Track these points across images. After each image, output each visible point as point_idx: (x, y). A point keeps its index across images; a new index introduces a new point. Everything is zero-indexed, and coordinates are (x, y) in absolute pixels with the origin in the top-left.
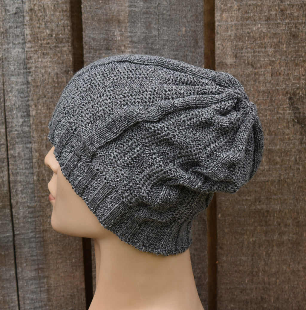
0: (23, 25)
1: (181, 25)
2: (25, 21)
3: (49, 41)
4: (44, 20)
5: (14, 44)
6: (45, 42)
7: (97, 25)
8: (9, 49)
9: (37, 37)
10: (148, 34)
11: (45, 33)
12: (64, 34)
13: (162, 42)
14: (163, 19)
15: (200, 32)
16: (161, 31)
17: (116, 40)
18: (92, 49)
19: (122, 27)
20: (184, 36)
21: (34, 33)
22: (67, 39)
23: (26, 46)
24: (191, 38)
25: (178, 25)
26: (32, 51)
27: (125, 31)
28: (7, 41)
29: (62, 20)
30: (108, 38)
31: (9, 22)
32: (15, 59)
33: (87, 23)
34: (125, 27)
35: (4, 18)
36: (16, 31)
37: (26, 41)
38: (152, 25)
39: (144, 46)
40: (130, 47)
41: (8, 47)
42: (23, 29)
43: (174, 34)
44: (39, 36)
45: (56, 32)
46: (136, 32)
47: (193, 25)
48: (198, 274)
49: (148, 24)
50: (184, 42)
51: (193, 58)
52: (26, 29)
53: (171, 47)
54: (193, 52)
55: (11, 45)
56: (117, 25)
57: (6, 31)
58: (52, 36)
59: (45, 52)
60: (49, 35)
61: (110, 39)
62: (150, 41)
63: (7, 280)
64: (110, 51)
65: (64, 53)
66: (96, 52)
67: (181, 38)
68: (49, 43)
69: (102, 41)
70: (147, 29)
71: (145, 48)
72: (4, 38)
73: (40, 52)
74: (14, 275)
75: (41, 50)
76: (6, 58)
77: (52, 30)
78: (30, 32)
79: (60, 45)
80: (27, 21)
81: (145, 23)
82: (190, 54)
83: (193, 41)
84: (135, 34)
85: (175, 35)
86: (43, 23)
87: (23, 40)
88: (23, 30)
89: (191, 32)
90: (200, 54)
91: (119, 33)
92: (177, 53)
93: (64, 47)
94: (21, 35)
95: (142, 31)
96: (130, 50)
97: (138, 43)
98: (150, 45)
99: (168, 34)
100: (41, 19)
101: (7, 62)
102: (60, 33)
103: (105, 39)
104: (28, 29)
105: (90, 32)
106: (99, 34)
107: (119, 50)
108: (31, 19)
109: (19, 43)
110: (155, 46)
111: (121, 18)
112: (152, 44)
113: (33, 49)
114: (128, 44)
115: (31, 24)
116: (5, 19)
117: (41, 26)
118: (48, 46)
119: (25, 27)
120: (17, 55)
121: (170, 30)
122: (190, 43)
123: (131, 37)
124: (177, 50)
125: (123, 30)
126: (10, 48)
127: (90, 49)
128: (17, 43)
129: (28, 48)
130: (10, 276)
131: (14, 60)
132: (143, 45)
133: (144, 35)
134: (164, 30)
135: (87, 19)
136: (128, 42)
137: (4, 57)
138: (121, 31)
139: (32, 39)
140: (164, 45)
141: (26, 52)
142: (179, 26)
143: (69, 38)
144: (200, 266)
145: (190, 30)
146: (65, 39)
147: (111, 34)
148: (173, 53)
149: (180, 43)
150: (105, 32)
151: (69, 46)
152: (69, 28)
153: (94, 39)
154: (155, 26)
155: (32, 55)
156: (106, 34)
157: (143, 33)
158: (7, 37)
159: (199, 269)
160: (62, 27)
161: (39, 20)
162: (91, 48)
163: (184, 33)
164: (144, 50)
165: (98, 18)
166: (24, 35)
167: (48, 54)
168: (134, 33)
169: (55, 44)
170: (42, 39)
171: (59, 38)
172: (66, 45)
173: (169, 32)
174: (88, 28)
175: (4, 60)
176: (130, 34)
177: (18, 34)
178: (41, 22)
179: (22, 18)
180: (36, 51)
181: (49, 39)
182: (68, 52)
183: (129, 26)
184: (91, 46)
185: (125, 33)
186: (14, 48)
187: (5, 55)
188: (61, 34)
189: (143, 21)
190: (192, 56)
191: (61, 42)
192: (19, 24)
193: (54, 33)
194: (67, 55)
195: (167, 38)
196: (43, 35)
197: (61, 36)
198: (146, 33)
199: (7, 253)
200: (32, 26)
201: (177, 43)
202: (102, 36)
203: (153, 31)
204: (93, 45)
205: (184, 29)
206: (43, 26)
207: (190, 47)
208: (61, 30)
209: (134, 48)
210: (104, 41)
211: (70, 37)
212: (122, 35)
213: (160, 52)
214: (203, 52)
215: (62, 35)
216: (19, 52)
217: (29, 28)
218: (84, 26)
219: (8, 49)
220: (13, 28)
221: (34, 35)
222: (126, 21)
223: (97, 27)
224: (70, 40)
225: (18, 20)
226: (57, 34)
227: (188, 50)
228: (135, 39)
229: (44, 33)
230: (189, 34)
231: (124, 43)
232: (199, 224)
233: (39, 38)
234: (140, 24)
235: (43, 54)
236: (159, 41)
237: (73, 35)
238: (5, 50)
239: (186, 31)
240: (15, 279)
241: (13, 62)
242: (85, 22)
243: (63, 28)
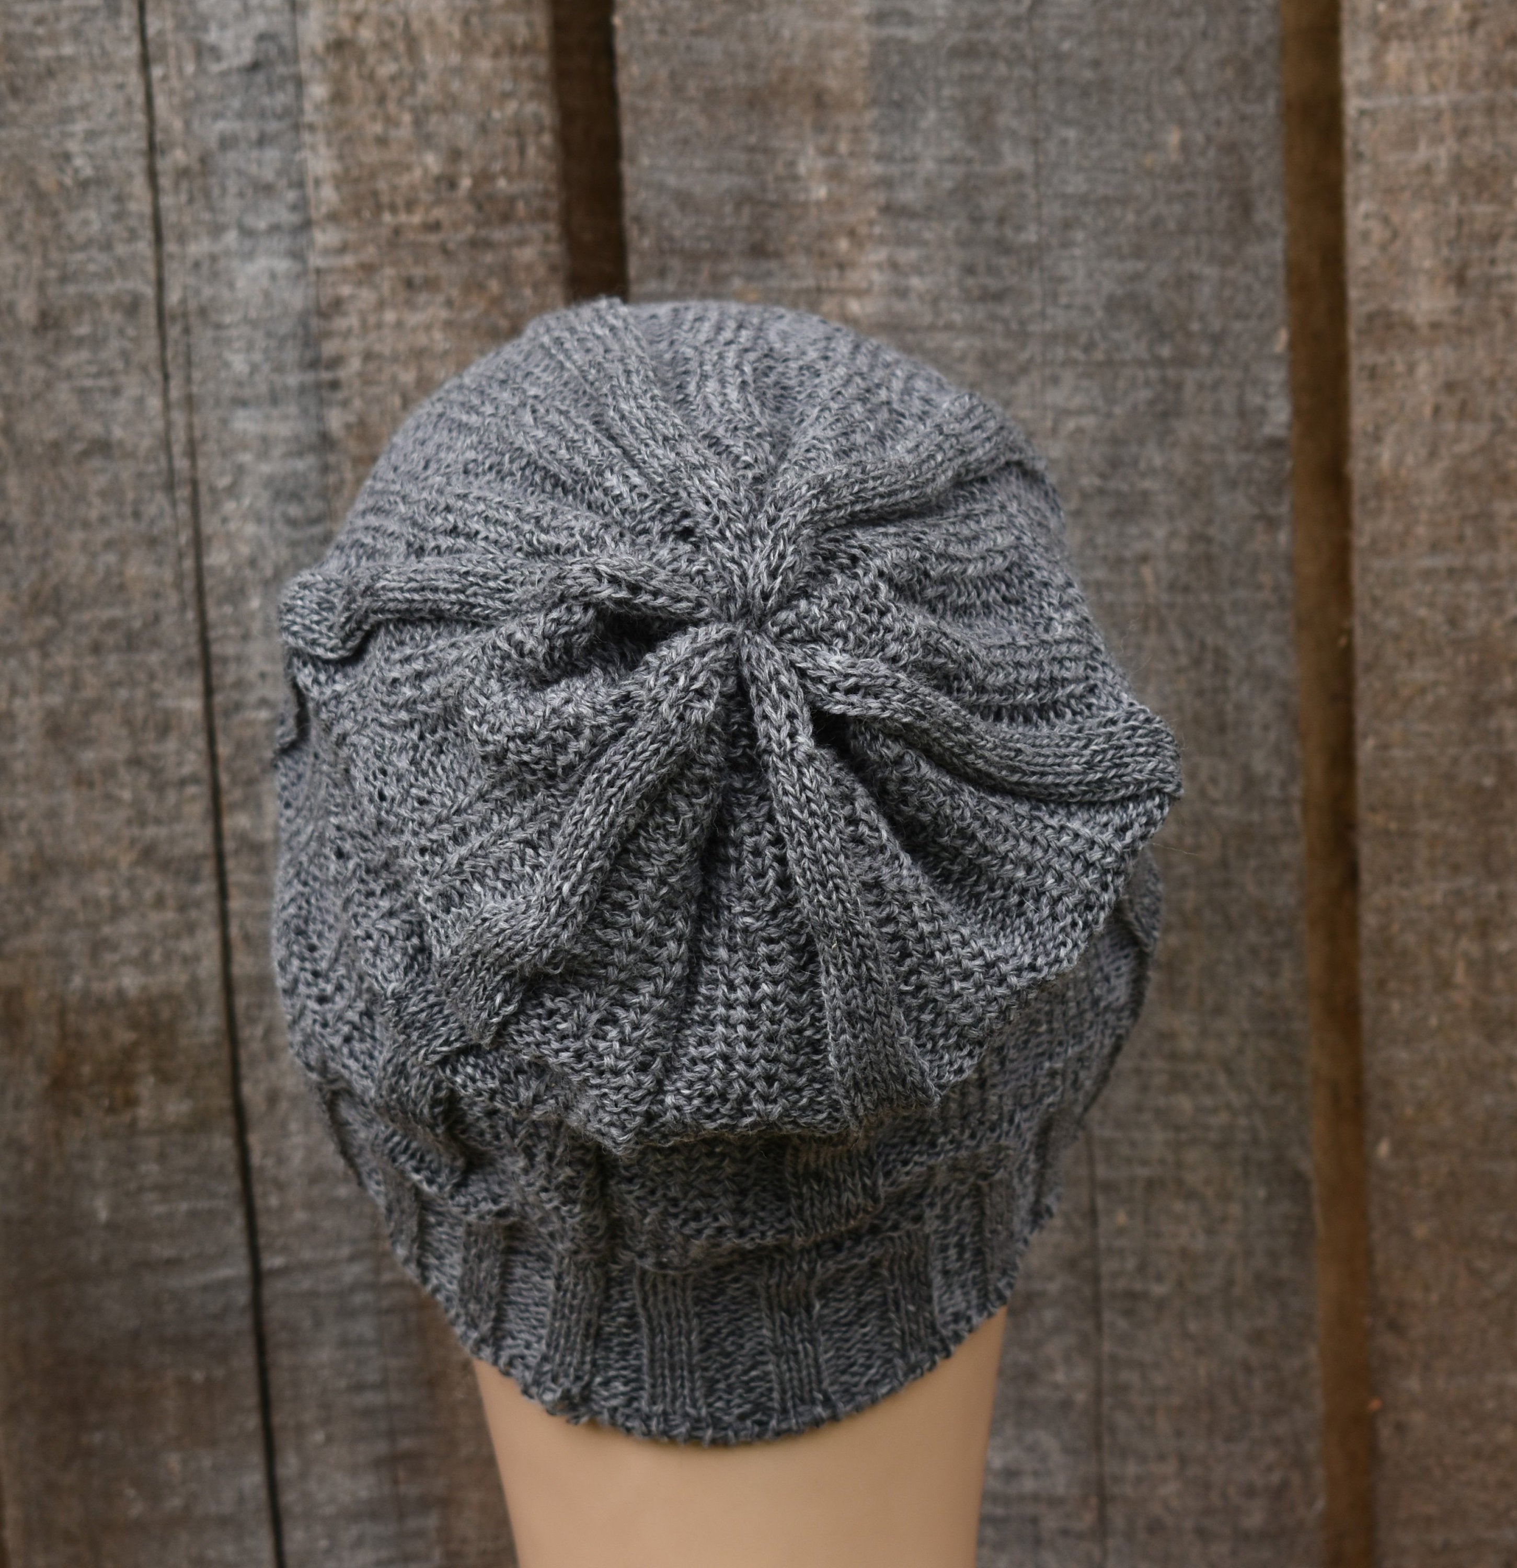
0: (297, 127)
1: (1160, 114)
2: (308, 106)
3: (438, 213)
4: (409, 101)
5: (246, 232)
6: (417, 219)
7: (702, 123)
8: (222, 264)
9: (375, 194)
10: (977, 168)
11: (417, 173)
12: (521, 174)
13: (1054, 211)
14: (1060, 82)
15: (1261, 152)
16: (1052, 147)
17: (805, 205)
18: (673, 252)
19: (837, 129)
20: (1176, 174)
21: (355, 172)
22: (536, 203)
23: (311, 243)
24: (1216, 186)
25: (1141, 117)
26: (345, 270)
27: (852, 154)
28: (206, 216)
29: (506, 96)
30: (763, 188)
31: (218, 116)
32: (253, 314)
33: (648, 111)
34: (856, 130)
35: (191, 94)
36: (260, 163)
37: (314, 215)
38: (1003, 119)
39: (958, 232)
40: (882, 240)
41: (217, 248)
42: (297, 148)
43: (1119, 164)
44: (382, 185)
45: (478, 163)
46: (914, 159)
47: (1225, 113)
48: (1270, 1468)
49: (976, 112)
50: (1177, 208)
51: (1227, 293)
52: (313, 148)
53: (1106, 232)
54: (1226, 262)
55: (231, 238)
56: (808, 120)
57: (203, 160)
58: (453, 184)
59: (418, 272)
60: (438, 179)
61: (772, 196)
62: (992, 203)
63: (223, 1521)
64: (773, 265)
65: (522, 276)
66: (696, 271)
67: (1159, 183)
68: (435, 227)
69: (728, 209)
70: (974, 139)
71: (964, 243)
72: (191, 200)
73: (389, 271)
74: (263, 1494)
75: (396, 263)
76: (203, 312)
77: (455, 155)
78: (337, 167)
79: (498, 235)
80: (318, 108)
81: (962, 105)
82: (1211, 272)
83: (1225, 202)
84: (908, 167)
85: (1124, 171)
86: (407, 118)
87: (294, 208)
88: (298, 157)
89: (1212, 153)
90: (1264, 272)
91: (821, 164)
92: (1140, 266)
93: (521, 242)
94: (283, 182)
95: (946, 152)
96: (880, 254)
97: (929, 213)
98: (989, 229)
99: (1086, 163)
100: (393, 92)
101: (210, 334)
102: (497, 166)
103: (743, 199)
104: (323, 150)
105: (663, 162)
106: (712, 171)
107: (822, 254)
108: (339, 97)
109: (275, 229)
110: (1019, 228)
111: (832, 82)
112: (1001, 220)
113: (349, 260)
114: (871, 223)
115: (340, 124)
116: (199, 99)
117: (393, 133)
118: (433, 238)
119: (307, 137)
120: (267, 295)
121: (1100, 143)
122: (1209, 211)
123: (886, 183)
124: (1138, 252)
125: (843, 147)
126: (227, 253)
127: (662, 252)
128: (262, 225)
129: (327, 252)
130: (241, 1500)
131: (246, 320)
132: (954, 224)
133: (958, 171)
134: (1064, 142)
135: (648, 89)
136: (873, 213)
137: (192, 305)
138: (829, 151)
139: (343, 201)
140: (1067, 225)
141: (312, 278)
142: (1150, 118)
143: (546, 194)
144: (1281, 1428)
145: (1209, 139)
146: (528, 203)
147: (780, 168)
148: (1119, 267)
149: (1153, 211)
150: (743, 157)
151: (547, 239)
152: (547, 139)
153: (684, 200)
154: (1014, 123)
155: (346, 290)
156: (752, 169)
157: (953, 160)
158: (207, 193)
159: (1277, 1441)
160: (508, 133)
161: (382, 100)
162: (666, 245)
163: (1175, 157)
164: (959, 255)
165: (707, 84)
166: (300, 184)
167: (431, 284)
168: (905, 160)
169: (470, 230)
170: (400, 201)
171: (491, 198)
172: (534, 231)
173: (1095, 154)
174: (651, 140)
175: (194, 321)
176: (878, 169)
177: (268, 175)
178: (392, 107)
179: (291, 88)
180: (368, 270)
181: (438, 202)
182: (541, 271)
183: (873, 126)
184: (671, 239)
185: (852, 163)
186: (249, 256)
187: (198, 292)
188: (505, 172)
189: (952, 98)
190: (1224, 282)
191: (506, 218)
192: (273, 126)
193: (465, 167)
194: (536, 287)
195: (1084, 188)
196: (404, 180)
197: (502, 183)
198: (969, 161)
199: (219, 1373)
200: (343, 134)
201: (1139, 213)
202: (726, 181)
203: (1006, 147)
204: (677, 233)
205: (1173, 137)
206: (405, 131)
207: (1209, 232)
208: (506, 152)
209: (905, 241)
210: (738, 206)
211: (553, 187)
212: (835, 175)
213: (1048, 262)
214: (1279, 257)
215: (510, 178)
216: (273, 276)
217: (329, 144)
218: (627, 131)
219: (213, 258)
220: (243, 145)
221: (357, 180)
222: (860, 97)
223: (699, 134)
224: (553, 207)
225: (266, 101)
226: (483, 177)
227: (1198, 250)
228: (908, 195)
229: (408, 168)
230: (1202, 163)
231: (851, 218)
232: (1270, 1200)
233: (385, 199)
234: (932, 115)
235: (408, 283)
236: (1039, 205)
237: (566, 179)
238: (197, 265)
239: (1185, 147)
240: (265, 1515)
241: (245, 330)
242: (634, 109)
243: (513, 142)
